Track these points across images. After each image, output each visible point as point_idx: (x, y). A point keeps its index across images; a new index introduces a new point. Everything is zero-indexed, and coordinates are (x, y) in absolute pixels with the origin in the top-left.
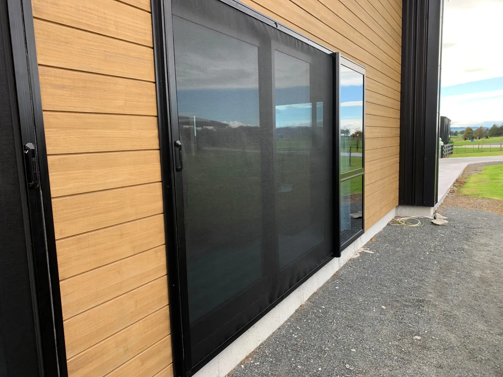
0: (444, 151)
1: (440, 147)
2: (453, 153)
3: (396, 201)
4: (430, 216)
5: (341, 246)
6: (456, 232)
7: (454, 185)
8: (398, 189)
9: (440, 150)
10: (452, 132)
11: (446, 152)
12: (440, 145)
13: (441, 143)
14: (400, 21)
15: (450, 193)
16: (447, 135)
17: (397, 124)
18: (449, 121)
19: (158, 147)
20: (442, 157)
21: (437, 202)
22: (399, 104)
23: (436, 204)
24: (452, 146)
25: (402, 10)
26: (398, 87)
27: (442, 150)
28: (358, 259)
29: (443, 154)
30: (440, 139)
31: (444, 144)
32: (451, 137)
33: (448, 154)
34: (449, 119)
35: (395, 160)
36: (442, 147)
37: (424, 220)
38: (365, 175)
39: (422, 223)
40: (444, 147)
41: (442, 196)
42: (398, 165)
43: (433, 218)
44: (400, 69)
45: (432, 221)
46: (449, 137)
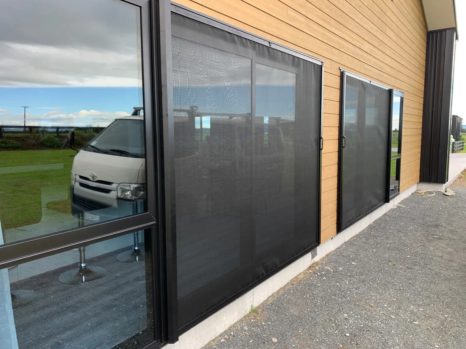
0: (455, 147)
1: (451, 144)
2: (464, 149)
3: (418, 179)
4: (442, 190)
5: (390, 197)
6: (461, 200)
7: (462, 174)
8: (419, 171)
9: (451, 146)
10: (464, 129)
11: (457, 148)
12: (451, 142)
13: (452, 140)
14: (424, 56)
15: (458, 179)
16: (459, 133)
17: (420, 126)
18: (461, 119)
19: (338, 139)
20: (453, 152)
21: (447, 181)
22: (422, 112)
23: (447, 182)
24: (463, 143)
25: (426, 49)
26: (422, 101)
27: (453, 146)
28: (396, 209)
29: (454, 150)
30: (452, 136)
31: (456, 141)
32: (463, 134)
33: (459, 150)
34: (460, 118)
35: (418, 150)
36: (453, 143)
37: (438, 193)
38: (402, 158)
39: (436, 194)
40: (455, 144)
41: (451, 179)
42: (420, 154)
43: (444, 192)
44: (423, 89)
45: (444, 193)
46: (461, 134)
